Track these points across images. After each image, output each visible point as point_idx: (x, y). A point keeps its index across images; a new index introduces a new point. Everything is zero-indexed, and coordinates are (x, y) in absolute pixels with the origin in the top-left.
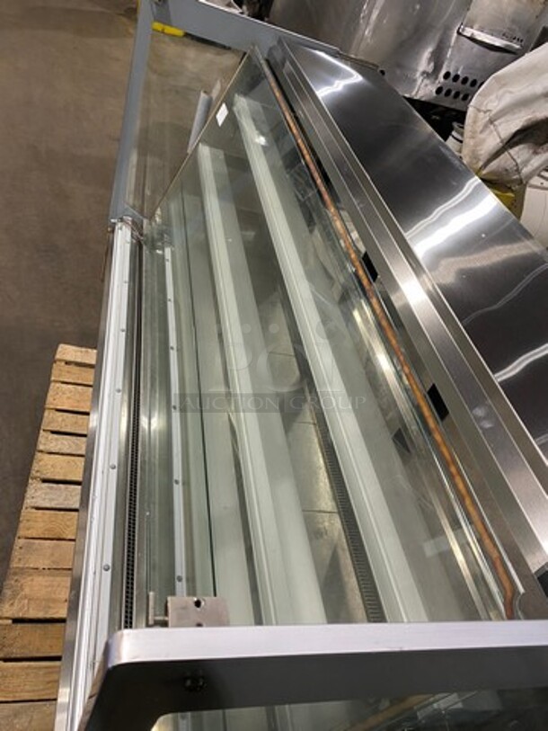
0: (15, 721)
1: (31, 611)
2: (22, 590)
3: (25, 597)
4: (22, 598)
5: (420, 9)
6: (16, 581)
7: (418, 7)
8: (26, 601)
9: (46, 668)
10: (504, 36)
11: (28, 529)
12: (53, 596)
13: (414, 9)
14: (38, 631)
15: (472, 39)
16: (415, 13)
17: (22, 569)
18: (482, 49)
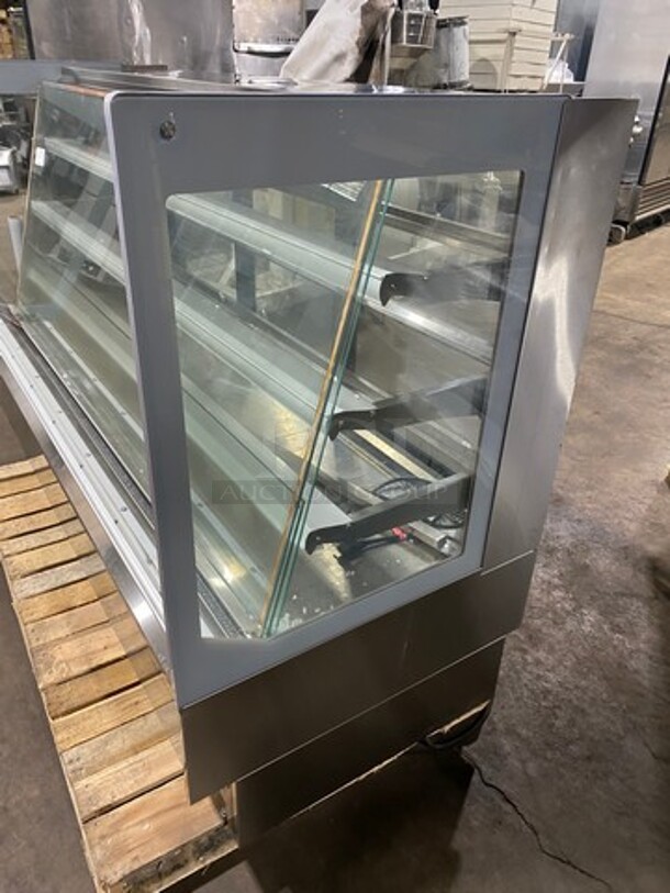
0: (109, 747)
1: (73, 669)
2: (55, 658)
3: (61, 662)
4: (58, 665)
5: (188, 39)
6: (44, 655)
7: (185, 39)
8: (64, 665)
9: (115, 700)
10: (278, 40)
11: (32, 614)
12: (89, 651)
13: (183, 42)
14: (91, 680)
15: (251, 52)
16: (186, 45)
17: (44, 645)
18: (265, 59)
